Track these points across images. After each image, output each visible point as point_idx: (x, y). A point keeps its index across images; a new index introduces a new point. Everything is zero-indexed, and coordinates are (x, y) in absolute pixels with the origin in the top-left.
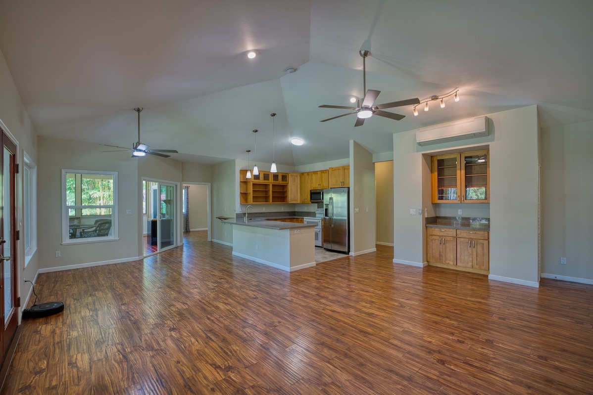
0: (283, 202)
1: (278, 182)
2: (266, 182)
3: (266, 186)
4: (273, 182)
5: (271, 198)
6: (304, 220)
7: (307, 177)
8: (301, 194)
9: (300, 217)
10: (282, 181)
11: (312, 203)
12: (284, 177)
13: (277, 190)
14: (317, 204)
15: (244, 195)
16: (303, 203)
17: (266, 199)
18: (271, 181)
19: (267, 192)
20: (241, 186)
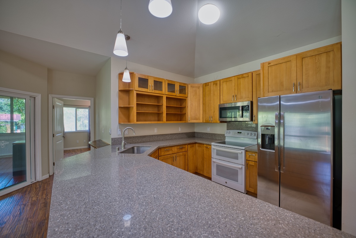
0: (181, 120)
1: (173, 94)
2: (157, 93)
3: (158, 98)
4: (167, 93)
5: (164, 115)
6: (213, 147)
7: (213, 87)
8: (204, 111)
9: (204, 142)
10: (180, 93)
11: (221, 122)
12: (183, 89)
13: (173, 104)
14: (226, 124)
15: (125, 110)
16: (207, 123)
17: (158, 116)
18: (165, 91)
19: (159, 107)
20: (120, 98)
